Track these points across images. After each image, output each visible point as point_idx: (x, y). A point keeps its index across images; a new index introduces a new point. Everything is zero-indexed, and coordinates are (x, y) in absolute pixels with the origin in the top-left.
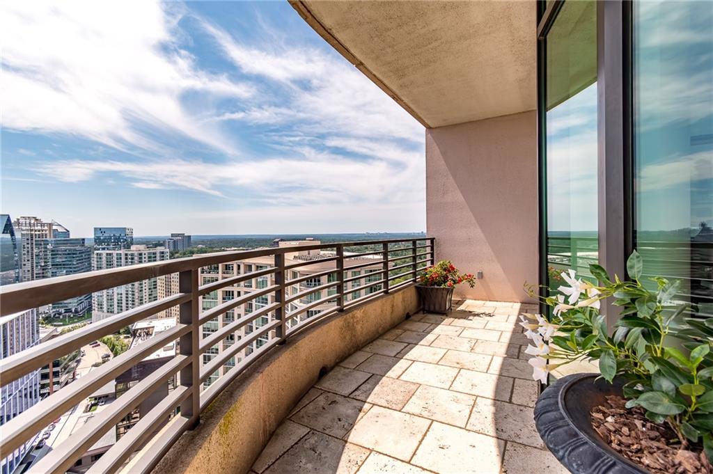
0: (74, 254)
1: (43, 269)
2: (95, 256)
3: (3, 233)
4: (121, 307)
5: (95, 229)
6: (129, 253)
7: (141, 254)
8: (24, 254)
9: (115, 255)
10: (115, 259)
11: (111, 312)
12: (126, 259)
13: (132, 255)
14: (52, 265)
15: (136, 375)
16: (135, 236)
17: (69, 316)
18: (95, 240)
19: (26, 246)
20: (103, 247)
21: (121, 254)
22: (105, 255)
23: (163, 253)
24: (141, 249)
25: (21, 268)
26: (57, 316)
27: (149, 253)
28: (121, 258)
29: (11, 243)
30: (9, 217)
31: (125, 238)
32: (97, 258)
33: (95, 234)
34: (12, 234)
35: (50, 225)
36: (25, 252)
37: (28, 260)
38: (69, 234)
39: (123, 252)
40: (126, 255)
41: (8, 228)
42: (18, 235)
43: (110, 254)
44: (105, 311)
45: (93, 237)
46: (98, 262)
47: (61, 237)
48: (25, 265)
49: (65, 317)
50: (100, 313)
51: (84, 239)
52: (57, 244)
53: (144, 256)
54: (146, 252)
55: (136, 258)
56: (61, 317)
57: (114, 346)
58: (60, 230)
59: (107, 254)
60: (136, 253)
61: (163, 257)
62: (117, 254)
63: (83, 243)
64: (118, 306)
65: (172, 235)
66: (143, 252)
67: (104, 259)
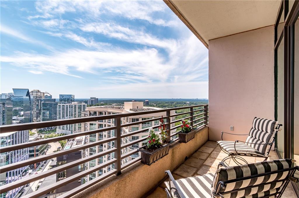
0: (51, 105)
1: (39, 111)
2: (58, 106)
3: (26, 96)
4: (67, 127)
5: (60, 95)
6: (71, 105)
7: (75, 106)
8: (34, 105)
9: (65, 106)
10: (65, 107)
11: (63, 129)
12: (70, 107)
13: (72, 106)
14: (43, 109)
15: (65, 158)
16: (75, 98)
17: (48, 130)
18: (60, 99)
19: (35, 101)
20: (63, 102)
21: (68, 105)
22: (62, 106)
23: (84, 105)
24: (76, 104)
25: (33, 110)
26: (44, 130)
27: (79, 105)
28: (68, 107)
29: (29, 100)
30: (28, 90)
31: (71, 99)
32: (59, 107)
33: (60, 97)
34: (30, 97)
35: (44, 93)
36: (34, 104)
37: (35, 107)
38: (52, 97)
39: (68, 104)
40: (70, 106)
41: (28, 94)
42: (32, 97)
43: (64, 105)
44: (61, 129)
45: (59, 98)
46: (59, 108)
47: (49, 98)
48: (34, 109)
49: (47, 130)
50: (59, 130)
51: (55, 99)
52: (45, 101)
53: (76, 106)
54: (78, 105)
55: (73, 107)
56: (46, 130)
57: (63, 144)
58: (49, 95)
59: (63, 105)
60: (73, 105)
61: (84, 107)
62: (66, 105)
63: (55, 101)
64: (66, 127)
65: (91, 98)
66: (76, 105)
67: (61, 107)
